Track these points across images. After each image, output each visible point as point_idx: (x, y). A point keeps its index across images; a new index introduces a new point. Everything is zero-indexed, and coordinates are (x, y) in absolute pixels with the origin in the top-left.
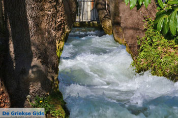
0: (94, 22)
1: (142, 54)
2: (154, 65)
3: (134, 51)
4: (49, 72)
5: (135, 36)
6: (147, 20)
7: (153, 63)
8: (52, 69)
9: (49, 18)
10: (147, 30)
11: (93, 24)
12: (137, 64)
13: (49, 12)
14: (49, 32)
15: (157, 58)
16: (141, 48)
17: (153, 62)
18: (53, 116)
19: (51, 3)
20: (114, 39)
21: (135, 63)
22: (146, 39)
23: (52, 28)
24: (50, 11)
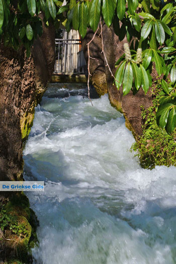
0: (82, 76)
1: (148, 132)
2: (164, 149)
3: (136, 127)
4: (9, 167)
5: (139, 105)
6: (156, 83)
7: (163, 147)
8: (14, 163)
9: (10, 88)
10: (155, 96)
11: (80, 78)
12: (140, 147)
13: (10, 81)
14: (10, 109)
15: (169, 140)
16: (146, 123)
17: (163, 145)
18: (14, 233)
19: (13, 67)
20: (110, 103)
21: (138, 146)
22: (154, 110)
23: (14, 103)
24: (12, 79)
